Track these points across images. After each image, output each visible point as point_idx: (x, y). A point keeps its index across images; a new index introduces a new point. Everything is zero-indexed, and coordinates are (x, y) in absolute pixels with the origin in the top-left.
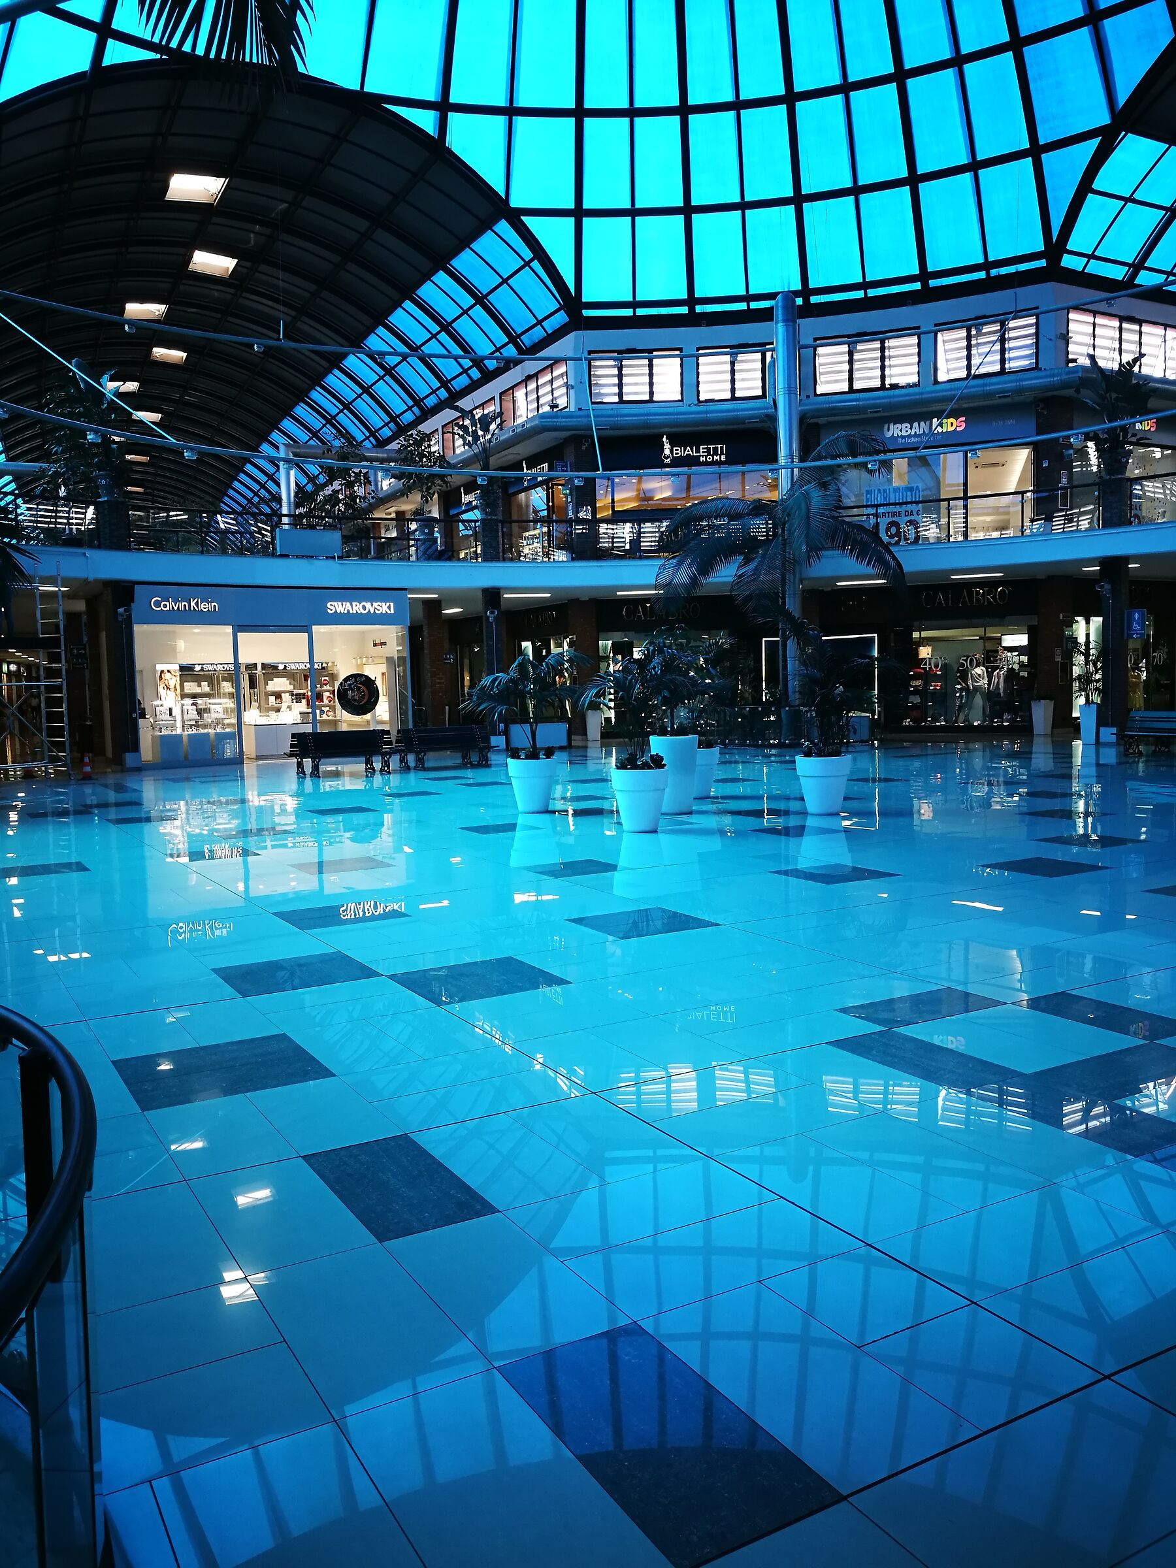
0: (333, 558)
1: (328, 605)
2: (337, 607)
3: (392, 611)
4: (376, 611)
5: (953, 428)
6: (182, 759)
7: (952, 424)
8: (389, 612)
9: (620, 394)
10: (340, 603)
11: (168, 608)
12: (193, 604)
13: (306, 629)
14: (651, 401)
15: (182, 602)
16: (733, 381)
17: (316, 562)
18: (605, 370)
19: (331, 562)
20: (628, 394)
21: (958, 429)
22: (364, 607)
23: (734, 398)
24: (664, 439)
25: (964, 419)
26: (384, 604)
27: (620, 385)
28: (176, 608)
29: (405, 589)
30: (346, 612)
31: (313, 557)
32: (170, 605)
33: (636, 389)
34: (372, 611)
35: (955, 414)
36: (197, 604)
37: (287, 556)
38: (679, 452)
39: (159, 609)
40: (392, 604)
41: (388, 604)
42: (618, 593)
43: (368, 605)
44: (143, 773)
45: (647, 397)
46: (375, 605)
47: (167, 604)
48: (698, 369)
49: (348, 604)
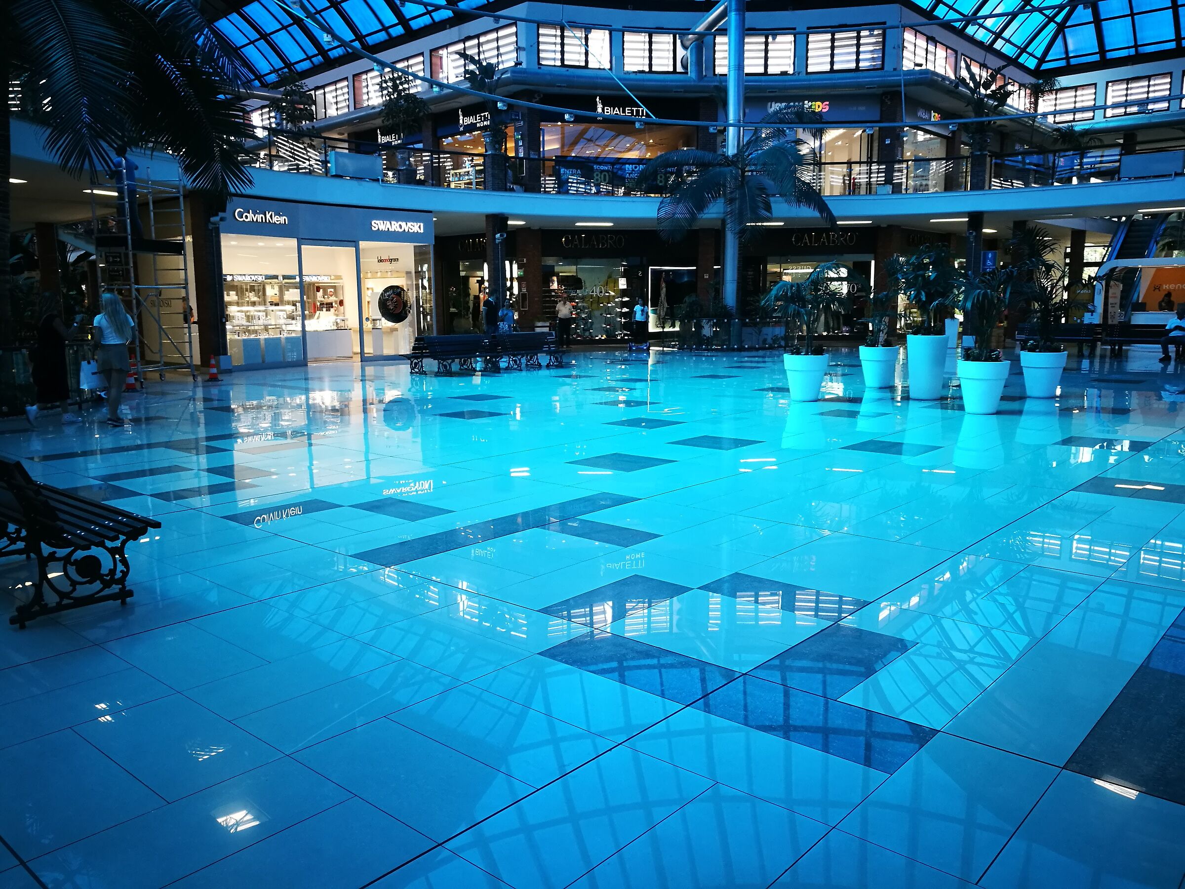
0: (378, 180)
1: (373, 222)
2: (379, 225)
3: (422, 231)
4: (410, 231)
5: (820, 109)
6: (260, 361)
7: (819, 107)
8: (419, 231)
9: (562, 60)
10: (382, 222)
11: (248, 220)
12: (268, 216)
13: (354, 243)
14: (586, 67)
15: (259, 214)
16: (650, 58)
17: (364, 183)
18: (549, 37)
19: (375, 184)
20: (568, 60)
21: (823, 111)
22: (401, 226)
23: (651, 71)
24: (598, 99)
25: (828, 103)
26: (415, 224)
27: (562, 52)
28: (255, 220)
29: (430, 212)
30: (386, 230)
31: (361, 178)
32: (250, 216)
33: (574, 57)
34: (407, 231)
35: (822, 99)
36: (271, 216)
37: (340, 177)
38: (609, 111)
39: (242, 220)
40: (422, 225)
41: (419, 224)
42: (578, 224)
43: (403, 224)
44: (234, 374)
45: (583, 64)
46: (409, 224)
47: (248, 215)
48: (623, 45)
49: (388, 223)
